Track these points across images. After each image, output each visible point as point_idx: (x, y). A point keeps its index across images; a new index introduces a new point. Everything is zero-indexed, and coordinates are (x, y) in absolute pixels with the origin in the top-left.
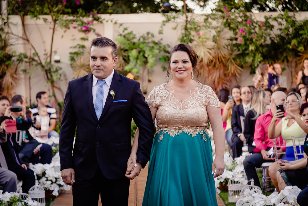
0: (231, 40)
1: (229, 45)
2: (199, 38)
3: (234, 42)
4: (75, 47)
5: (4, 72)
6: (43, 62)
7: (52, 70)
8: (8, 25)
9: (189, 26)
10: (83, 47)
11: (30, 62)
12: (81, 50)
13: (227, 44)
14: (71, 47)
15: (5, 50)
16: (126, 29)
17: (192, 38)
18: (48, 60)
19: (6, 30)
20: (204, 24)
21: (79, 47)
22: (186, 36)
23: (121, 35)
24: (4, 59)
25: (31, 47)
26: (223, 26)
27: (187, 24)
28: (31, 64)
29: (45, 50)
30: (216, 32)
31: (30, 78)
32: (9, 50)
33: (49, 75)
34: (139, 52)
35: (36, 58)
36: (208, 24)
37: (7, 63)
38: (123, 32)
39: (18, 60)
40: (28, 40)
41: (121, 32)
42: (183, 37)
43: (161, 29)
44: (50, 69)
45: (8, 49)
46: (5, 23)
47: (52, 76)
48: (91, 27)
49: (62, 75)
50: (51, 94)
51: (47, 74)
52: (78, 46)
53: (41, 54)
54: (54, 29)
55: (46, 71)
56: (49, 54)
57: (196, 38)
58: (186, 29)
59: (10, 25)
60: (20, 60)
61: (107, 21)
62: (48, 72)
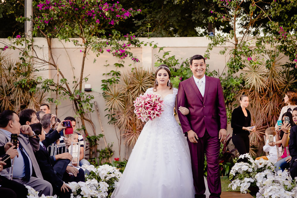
0: (287, 66)
1: (285, 72)
2: (251, 63)
3: (291, 69)
4: (108, 74)
5: (27, 101)
6: (72, 91)
7: (82, 100)
8: (32, 48)
9: (238, 50)
10: (118, 74)
11: (57, 91)
12: (116, 77)
13: (283, 70)
14: (104, 74)
15: (29, 76)
16: (167, 53)
17: (243, 63)
18: (78, 88)
19: (30, 53)
20: (257, 48)
21: (113, 75)
22: (235, 61)
23: (161, 60)
24: (28, 86)
25: (58, 73)
26: (278, 50)
27: (236, 48)
28: (58, 92)
29: (74, 77)
30: (270, 56)
31: (56, 109)
32: (34, 76)
33: (78, 105)
34: (182, 79)
35: (64, 86)
36: (261, 48)
37: (31, 90)
38: (164, 56)
39: (44, 87)
40: (55, 66)
41: (161, 58)
42: (232, 63)
43: (207, 53)
44: (80, 99)
45: (32, 75)
46: (29, 46)
47: (82, 106)
48: (128, 50)
49: (93, 106)
50: (81, 127)
51: (76, 104)
52: (112, 73)
53: (70, 81)
54: (85, 52)
55: (75, 100)
56: (79, 82)
57: (247, 63)
58: (236, 53)
59: (35, 48)
60: (46, 88)
61: (146, 45)
62: (77, 102)
